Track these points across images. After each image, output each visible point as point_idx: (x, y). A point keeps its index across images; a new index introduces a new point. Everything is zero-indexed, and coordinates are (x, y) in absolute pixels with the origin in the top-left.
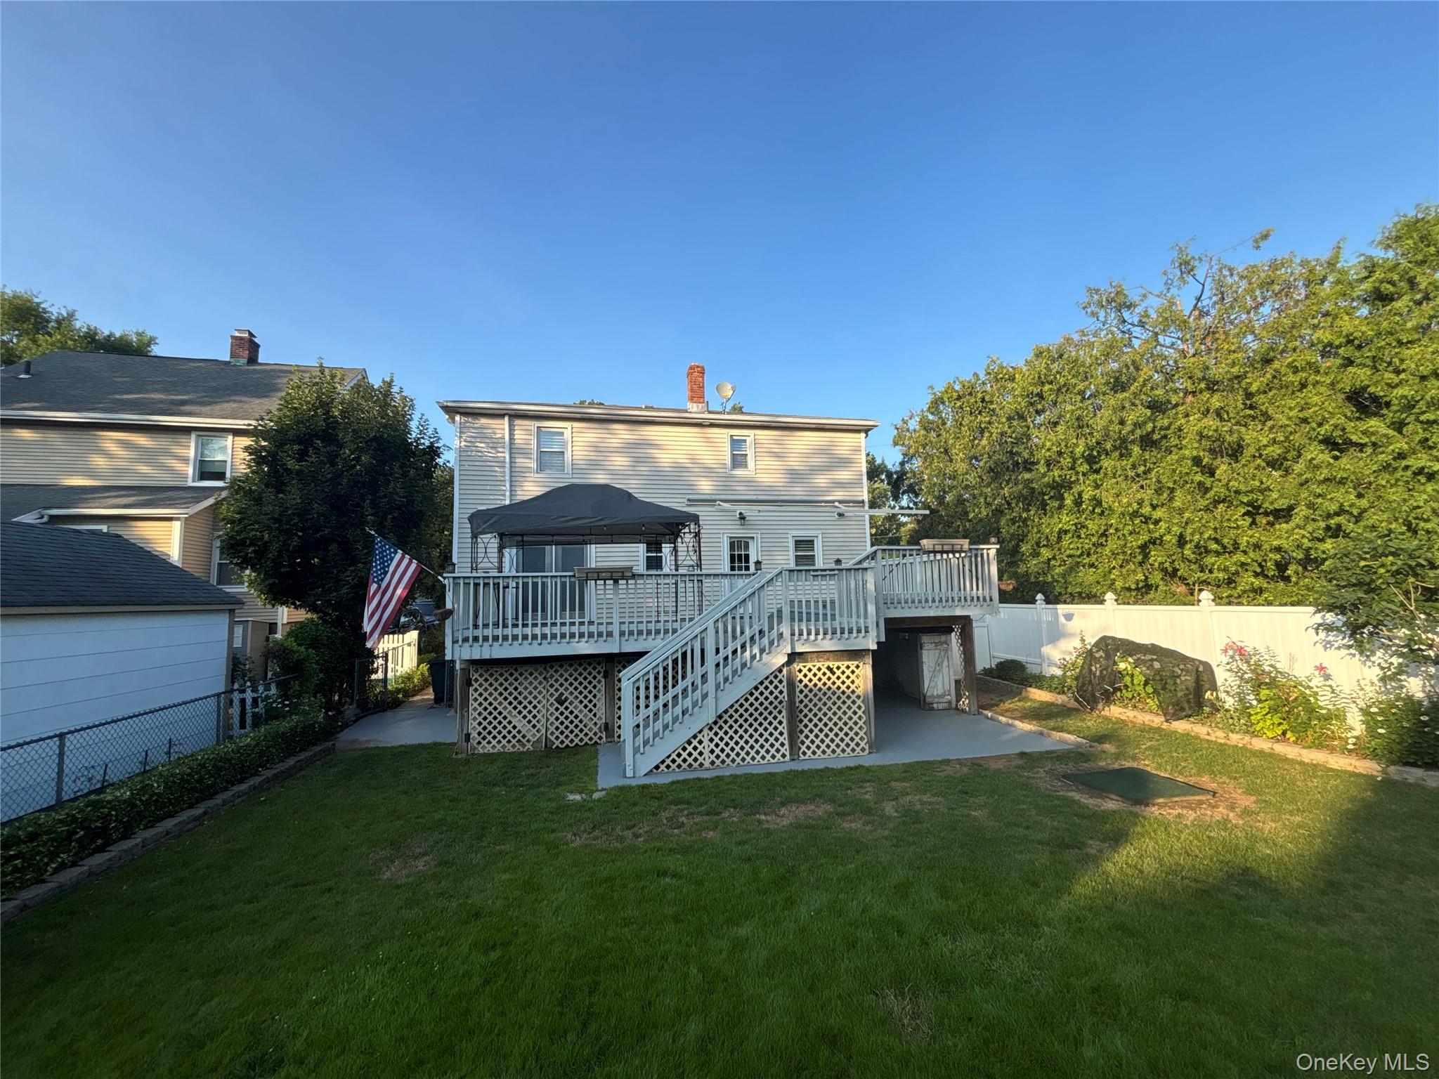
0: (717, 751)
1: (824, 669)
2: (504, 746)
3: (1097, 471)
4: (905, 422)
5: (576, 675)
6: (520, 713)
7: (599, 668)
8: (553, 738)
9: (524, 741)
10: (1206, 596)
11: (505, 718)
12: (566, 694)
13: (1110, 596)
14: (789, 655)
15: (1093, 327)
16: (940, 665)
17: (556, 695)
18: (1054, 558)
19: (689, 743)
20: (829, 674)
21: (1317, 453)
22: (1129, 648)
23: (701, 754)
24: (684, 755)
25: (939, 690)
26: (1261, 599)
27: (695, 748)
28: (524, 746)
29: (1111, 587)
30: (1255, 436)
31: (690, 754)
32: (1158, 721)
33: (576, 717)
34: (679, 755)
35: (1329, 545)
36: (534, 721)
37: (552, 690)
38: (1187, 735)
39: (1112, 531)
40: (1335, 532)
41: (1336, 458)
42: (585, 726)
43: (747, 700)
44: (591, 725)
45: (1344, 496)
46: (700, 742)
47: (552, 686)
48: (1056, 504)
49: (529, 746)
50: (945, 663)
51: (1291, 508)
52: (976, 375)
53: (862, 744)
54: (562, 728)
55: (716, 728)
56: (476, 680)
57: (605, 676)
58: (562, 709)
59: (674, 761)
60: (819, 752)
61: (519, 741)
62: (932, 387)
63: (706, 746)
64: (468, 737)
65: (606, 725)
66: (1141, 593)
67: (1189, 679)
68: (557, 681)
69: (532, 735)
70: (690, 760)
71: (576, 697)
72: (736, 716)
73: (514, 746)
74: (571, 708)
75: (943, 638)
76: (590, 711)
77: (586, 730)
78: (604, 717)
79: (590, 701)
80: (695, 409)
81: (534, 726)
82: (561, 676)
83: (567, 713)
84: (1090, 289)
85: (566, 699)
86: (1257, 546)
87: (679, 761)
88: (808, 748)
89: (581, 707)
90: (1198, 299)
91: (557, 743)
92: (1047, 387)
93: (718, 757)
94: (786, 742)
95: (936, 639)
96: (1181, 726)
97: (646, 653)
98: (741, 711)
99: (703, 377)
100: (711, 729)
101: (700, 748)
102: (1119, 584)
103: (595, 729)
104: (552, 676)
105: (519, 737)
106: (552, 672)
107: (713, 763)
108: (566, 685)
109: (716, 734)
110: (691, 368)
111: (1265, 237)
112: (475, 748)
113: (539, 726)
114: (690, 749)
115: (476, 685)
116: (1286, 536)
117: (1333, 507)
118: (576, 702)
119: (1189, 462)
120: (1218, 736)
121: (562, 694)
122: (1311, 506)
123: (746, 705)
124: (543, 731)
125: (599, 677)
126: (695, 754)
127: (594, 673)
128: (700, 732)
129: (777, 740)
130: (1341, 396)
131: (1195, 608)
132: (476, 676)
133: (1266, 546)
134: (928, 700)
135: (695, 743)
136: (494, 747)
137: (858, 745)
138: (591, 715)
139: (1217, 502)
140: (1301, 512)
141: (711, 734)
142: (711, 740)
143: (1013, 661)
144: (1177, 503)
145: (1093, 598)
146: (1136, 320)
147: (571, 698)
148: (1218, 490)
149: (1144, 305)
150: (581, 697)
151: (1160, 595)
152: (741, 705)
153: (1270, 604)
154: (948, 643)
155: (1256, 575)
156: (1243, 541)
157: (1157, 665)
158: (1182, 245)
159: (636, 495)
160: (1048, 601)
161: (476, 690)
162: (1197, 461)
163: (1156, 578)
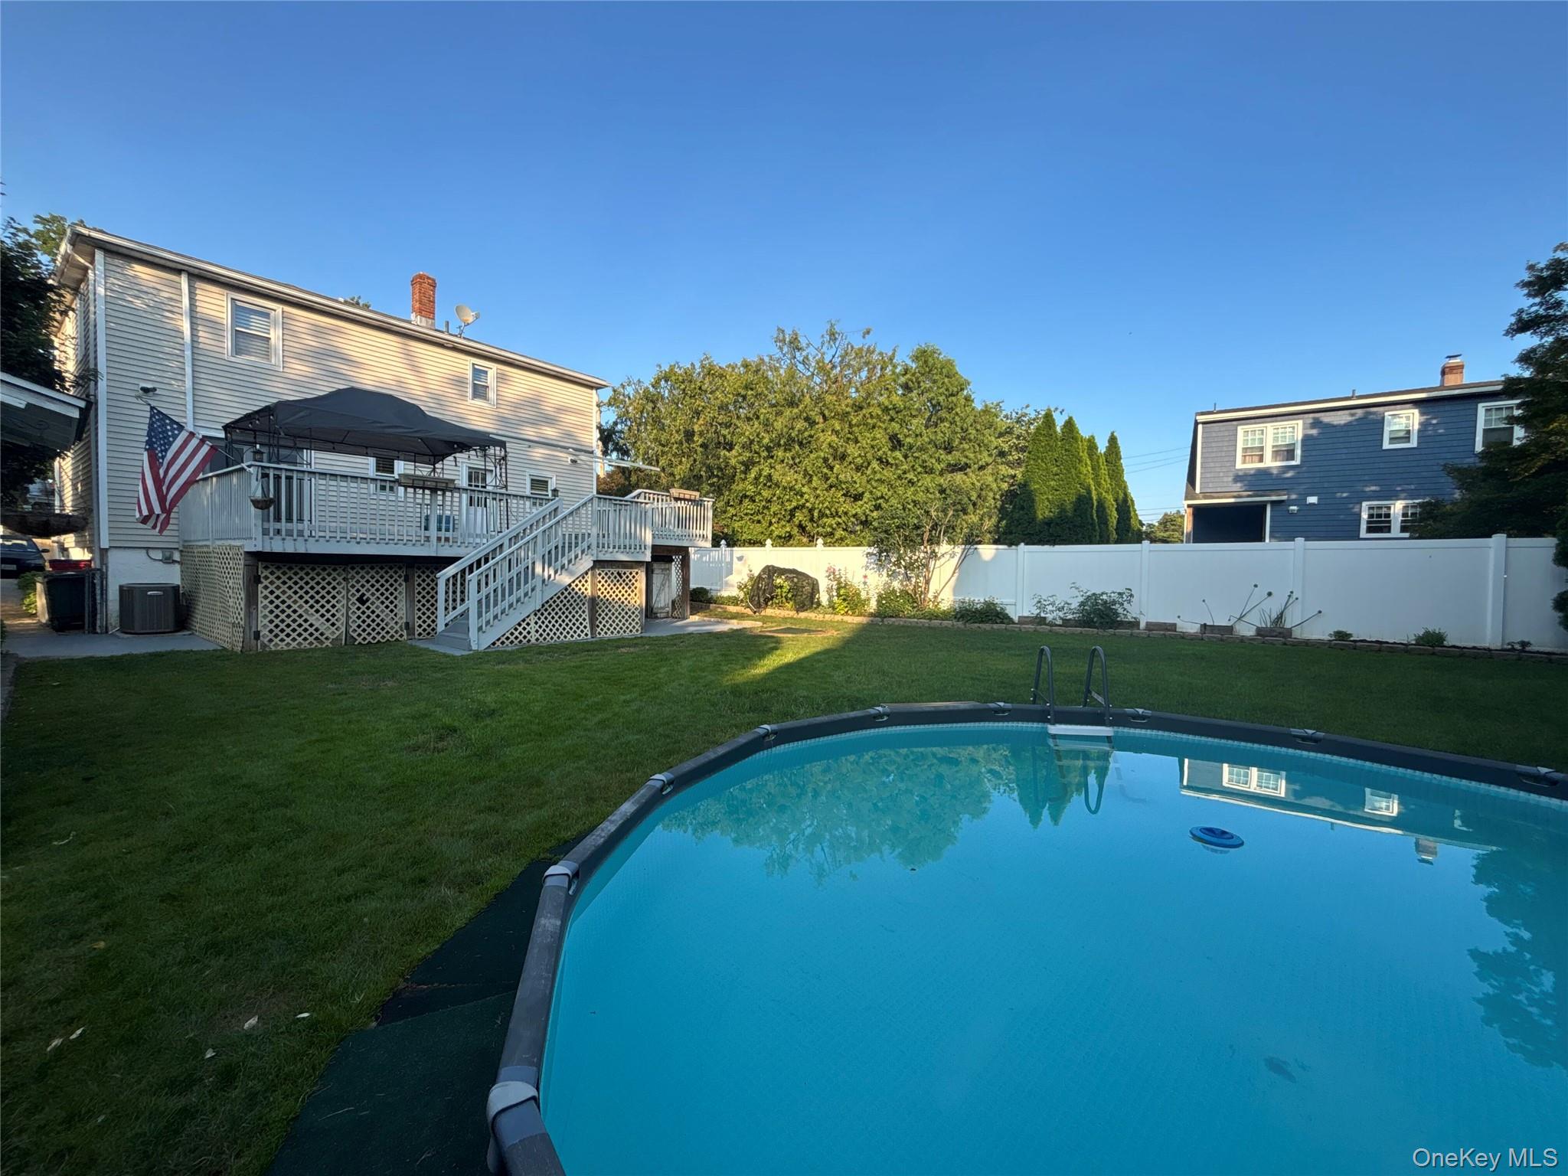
0: (541, 631)
1: (615, 574)
2: (299, 644)
3: (772, 457)
4: (623, 387)
5: (377, 577)
6: (317, 611)
7: (400, 572)
8: (355, 635)
9: (322, 638)
10: (820, 541)
11: (300, 616)
12: (368, 595)
13: (769, 542)
14: (594, 561)
15: (777, 356)
16: (663, 585)
17: (358, 595)
18: (736, 515)
19: (520, 625)
20: (618, 578)
21: (875, 464)
22: (782, 572)
23: (529, 633)
24: (516, 633)
25: (662, 604)
26: (844, 544)
27: (524, 629)
28: (322, 643)
29: (770, 536)
30: (852, 450)
31: (521, 633)
32: (793, 613)
33: (378, 616)
34: (512, 634)
35: (875, 514)
36: (333, 620)
37: (353, 591)
38: (806, 618)
39: (775, 498)
40: (878, 507)
41: (883, 469)
42: (386, 625)
43: (562, 594)
44: (392, 624)
45: (883, 489)
46: (528, 624)
47: (353, 586)
48: (743, 476)
49: (327, 643)
50: (667, 584)
51: (863, 493)
52: (692, 364)
53: (637, 627)
54: (364, 626)
55: (539, 615)
56: (266, 578)
57: (406, 580)
58: (363, 608)
59: (508, 638)
60: (609, 633)
61: (317, 639)
62: (660, 367)
63: (533, 627)
64: (257, 635)
65: (407, 624)
66: (785, 540)
67: (808, 588)
68: (358, 582)
69: (330, 633)
70: (521, 637)
71: (378, 598)
72: (554, 606)
73: (311, 643)
74: (373, 608)
75: (667, 566)
76: (392, 611)
77: (387, 629)
78: (405, 616)
79: (392, 602)
80: (424, 324)
81: (333, 625)
82: (363, 577)
83: (368, 612)
84: (779, 329)
85: (368, 600)
86: (846, 513)
87: (512, 638)
88: (602, 630)
89: (383, 607)
90: (834, 357)
91: (359, 640)
92: (750, 392)
93: (541, 635)
94: (588, 625)
95: (663, 566)
96: (803, 615)
97: (460, 558)
98: (558, 601)
99: (434, 291)
100: (536, 615)
101: (528, 628)
102: (775, 535)
103: (397, 628)
104: (353, 577)
105: (317, 634)
106: (353, 573)
107: (537, 640)
108: (368, 586)
109: (539, 619)
110: (420, 277)
111: (868, 332)
112: (266, 646)
113: (338, 624)
114: (520, 629)
115: (266, 583)
116: (858, 508)
117: (879, 494)
118: (378, 603)
119: (822, 461)
120: (820, 617)
121: (363, 595)
122: (871, 492)
123: (562, 598)
124: (343, 629)
125: (400, 580)
126: (525, 633)
127: (396, 577)
128: (528, 617)
129: (581, 624)
130: (888, 437)
131: (813, 548)
132: (266, 573)
133: (850, 514)
134: (655, 611)
135: (524, 625)
136: (288, 644)
137: (634, 627)
138: (392, 615)
139: (831, 487)
140: (867, 495)
141: (536, 618)
142: (536, 623)
143: (702, 588)
144: (814, 484)
145: (758, 543)
146: (801, 359)
147: (373, 599)
148: (832, 480)
149: (807, 351)
150: (382, 598)
151: (795, 542)
152: (559, 598)
153: (848, 545)
154: (669, 569)
155: (844, 530)
156: (840, 510)
157: (795, 580)
158: (833, 322)
159: (427, 413)
160: (728, 545)
161: (266, 587)
162: (825, 460)
163: (795, 531)
